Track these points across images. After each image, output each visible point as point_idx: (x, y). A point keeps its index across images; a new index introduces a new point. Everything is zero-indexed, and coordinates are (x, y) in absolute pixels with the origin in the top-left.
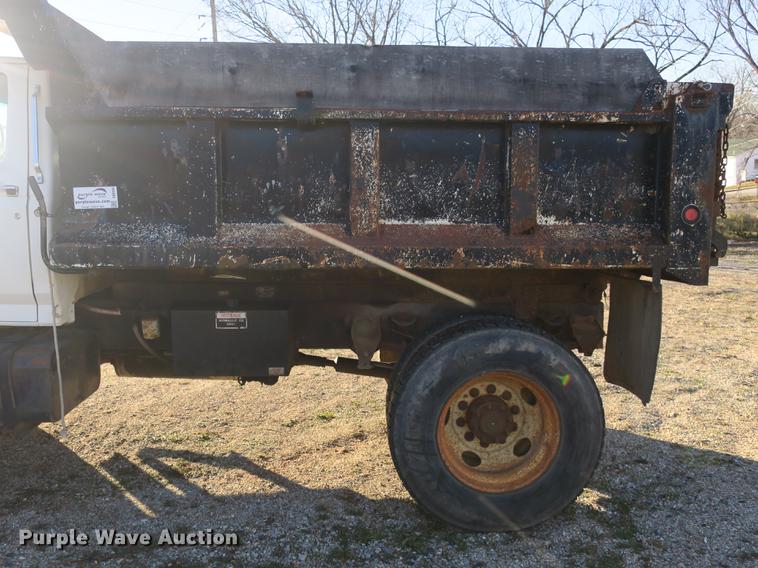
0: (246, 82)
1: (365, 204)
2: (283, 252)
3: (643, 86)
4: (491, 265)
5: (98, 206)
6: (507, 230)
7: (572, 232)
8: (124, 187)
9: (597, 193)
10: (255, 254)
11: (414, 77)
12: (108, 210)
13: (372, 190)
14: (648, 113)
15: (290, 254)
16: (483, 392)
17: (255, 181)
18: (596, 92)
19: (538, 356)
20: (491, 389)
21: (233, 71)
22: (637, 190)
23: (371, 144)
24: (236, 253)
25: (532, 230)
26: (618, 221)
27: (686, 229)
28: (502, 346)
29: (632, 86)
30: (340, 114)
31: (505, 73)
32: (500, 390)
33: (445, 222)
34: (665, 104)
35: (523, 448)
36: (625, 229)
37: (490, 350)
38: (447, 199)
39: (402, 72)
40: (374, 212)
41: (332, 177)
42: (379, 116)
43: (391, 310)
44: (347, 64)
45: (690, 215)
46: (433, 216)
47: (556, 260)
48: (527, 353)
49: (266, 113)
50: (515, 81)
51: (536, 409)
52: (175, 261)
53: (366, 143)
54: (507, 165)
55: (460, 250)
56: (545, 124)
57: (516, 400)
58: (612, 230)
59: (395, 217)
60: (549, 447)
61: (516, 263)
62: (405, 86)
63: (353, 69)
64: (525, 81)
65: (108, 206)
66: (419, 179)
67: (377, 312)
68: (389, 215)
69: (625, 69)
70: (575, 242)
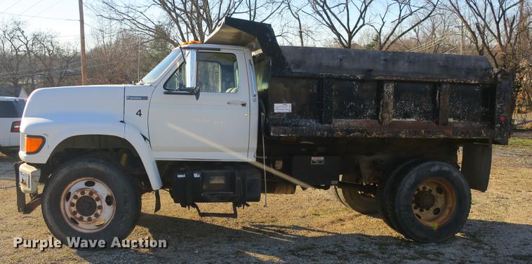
0: (346, 64)
1: (388, 112)
2: (359, 131)
3: (486, 70)
4: (433, 137)
5: (284, 111)
6: (437, 123)
7: (460, 124)
8: (294, 104)
9: (468, 110)
10: (348, 131)
11: (406, 64)
12: (287, 113)
13: (391, 107)
14: (487, 80)
15: (362, 132)
16: (421, 189)
17: (345, 103)
18: (470, 71)
19: (449, 172)
20: (424, 188)
21: (341, 60)
22: (482, 109)
23: (391, 89)
24: (341, 131)
25: (446, 124)
26: (475, 121)
27: (501, 124)
28: (436, 168)
29: (482, 70)
30: (381, 78)
31: (439, 64)
32: (428, 188)
33: (414, 120)
34: (493, 77)
35: (437, 211)
36: (478, 123)
37: (432, 170)
38: (415, 111)
39: (402, 62)
40: (391, 116)
41: (373, 102)
42: (395, 78)
43: (374, 158)
44: (383, 58)
45: (502, 119)
46: (409, 117)
47: (456, 135)
48: (445, 171)
49: (354, 77)
50: (442, 67)
51: (442, 195)
52: (319, 134)
53: (389, 89)
54: (437, 98)
55: (423, 131)
56: (453, 83)
57: (434, 193)
58: (473, 124)
59: (396, 118)
60: (451, 209)
61: (442, 136)
62: (403, 67)
63: (385, 60)
64: (445, 66)
65: (287, 111)
66: (406, 103)
67: (367, 158)
68: (393, 117)
69: (480, 63)
70: (463, 128)
